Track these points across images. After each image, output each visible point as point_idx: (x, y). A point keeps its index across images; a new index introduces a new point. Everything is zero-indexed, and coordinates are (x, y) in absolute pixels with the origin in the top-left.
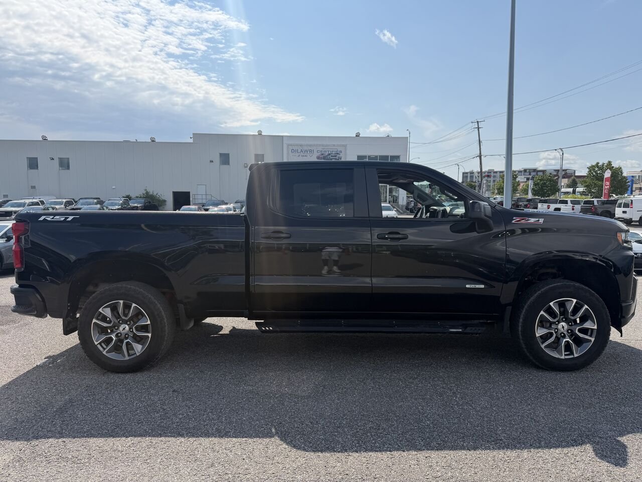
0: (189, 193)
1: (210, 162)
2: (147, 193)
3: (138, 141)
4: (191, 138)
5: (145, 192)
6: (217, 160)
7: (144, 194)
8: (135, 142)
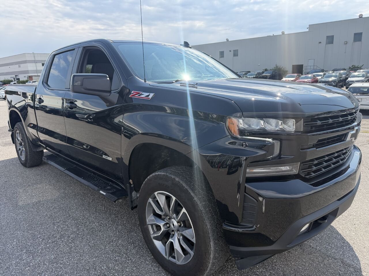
0: (302, 65)
1: (319, 43)
2: (277, 67)
3: (274, 35)
4: (307, 28)
5: (275, 66)
6: (324, 41)
7: (275, 68)
8: (273, 36)
